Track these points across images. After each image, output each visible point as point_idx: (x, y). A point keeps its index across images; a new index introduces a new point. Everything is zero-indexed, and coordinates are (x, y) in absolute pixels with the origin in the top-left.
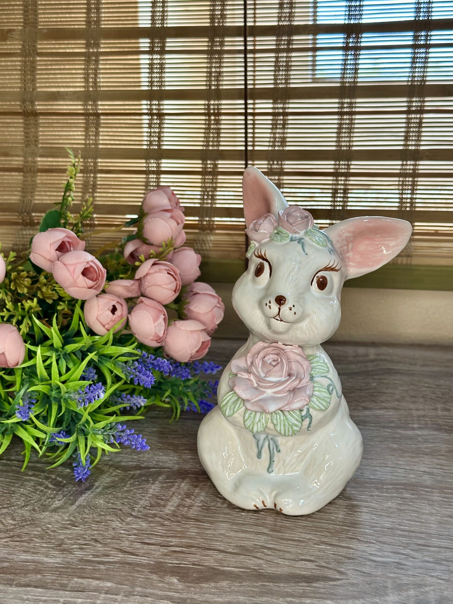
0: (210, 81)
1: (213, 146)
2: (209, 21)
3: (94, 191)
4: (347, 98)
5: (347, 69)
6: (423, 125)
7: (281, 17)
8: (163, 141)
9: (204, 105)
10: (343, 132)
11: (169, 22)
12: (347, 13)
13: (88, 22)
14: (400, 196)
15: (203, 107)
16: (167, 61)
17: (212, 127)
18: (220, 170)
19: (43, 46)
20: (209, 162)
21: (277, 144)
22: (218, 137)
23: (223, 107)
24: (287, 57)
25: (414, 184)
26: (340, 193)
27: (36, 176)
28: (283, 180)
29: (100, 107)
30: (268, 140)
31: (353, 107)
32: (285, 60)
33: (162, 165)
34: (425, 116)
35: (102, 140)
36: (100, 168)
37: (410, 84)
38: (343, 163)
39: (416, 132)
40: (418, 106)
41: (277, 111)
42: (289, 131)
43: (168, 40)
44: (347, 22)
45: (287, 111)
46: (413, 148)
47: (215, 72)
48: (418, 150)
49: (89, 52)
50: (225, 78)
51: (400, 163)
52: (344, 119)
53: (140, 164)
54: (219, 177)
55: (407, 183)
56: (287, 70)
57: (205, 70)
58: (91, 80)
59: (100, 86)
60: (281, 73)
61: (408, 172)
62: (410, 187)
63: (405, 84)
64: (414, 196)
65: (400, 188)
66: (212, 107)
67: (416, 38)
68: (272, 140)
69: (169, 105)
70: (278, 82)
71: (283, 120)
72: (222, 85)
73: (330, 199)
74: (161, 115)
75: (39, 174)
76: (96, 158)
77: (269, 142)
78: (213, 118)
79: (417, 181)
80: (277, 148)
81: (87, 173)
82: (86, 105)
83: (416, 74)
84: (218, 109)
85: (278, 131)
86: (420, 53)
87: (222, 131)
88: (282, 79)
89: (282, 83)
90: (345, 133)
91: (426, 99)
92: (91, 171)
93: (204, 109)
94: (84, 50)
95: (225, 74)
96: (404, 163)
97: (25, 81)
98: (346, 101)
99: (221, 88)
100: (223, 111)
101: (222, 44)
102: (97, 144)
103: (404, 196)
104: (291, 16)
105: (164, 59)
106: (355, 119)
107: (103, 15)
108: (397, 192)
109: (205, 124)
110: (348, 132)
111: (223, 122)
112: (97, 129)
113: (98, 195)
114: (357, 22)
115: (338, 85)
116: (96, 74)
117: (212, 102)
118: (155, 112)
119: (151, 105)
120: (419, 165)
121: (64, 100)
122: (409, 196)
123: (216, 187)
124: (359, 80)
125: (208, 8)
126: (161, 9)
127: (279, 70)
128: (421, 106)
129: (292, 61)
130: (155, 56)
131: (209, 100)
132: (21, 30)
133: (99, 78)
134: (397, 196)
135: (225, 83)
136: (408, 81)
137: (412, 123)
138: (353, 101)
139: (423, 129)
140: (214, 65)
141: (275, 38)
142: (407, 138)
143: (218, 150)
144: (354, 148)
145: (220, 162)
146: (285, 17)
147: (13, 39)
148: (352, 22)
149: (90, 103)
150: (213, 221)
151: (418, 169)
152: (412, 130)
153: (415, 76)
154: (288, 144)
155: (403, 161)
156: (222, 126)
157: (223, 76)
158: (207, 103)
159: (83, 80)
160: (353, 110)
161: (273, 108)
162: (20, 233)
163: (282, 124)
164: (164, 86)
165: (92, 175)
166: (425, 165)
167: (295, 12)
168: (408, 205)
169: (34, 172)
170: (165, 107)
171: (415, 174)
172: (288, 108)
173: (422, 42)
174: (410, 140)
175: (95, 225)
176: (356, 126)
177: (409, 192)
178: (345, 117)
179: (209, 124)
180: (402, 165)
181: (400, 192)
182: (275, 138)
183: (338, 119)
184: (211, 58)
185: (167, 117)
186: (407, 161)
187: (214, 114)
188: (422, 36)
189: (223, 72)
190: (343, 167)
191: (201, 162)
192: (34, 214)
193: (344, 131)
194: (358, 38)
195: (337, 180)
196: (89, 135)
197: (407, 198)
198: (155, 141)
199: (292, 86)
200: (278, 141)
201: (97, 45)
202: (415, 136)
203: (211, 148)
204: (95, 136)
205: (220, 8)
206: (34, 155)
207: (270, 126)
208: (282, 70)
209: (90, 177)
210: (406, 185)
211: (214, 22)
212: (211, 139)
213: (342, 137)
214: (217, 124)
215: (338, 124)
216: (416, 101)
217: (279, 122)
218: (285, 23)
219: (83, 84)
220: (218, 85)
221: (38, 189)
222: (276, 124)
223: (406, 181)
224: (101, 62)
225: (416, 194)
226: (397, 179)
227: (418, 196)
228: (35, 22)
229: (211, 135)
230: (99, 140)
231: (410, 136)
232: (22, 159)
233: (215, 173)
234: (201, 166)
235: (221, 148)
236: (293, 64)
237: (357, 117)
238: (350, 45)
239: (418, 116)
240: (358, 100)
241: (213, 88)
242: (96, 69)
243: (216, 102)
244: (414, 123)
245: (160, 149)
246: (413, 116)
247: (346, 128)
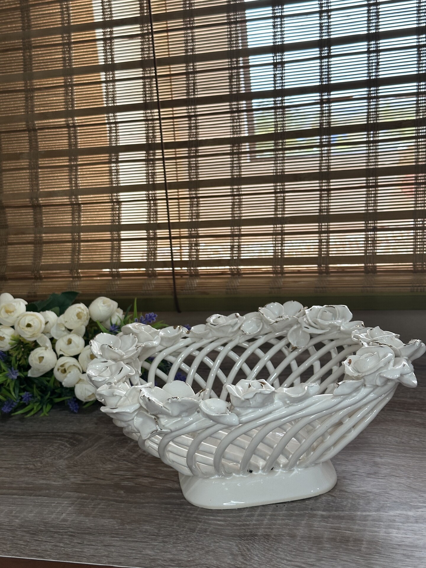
0: (149, 178)
1: (153, 220)
2: (146, 140)
3: (79, 255)
4: (236, 185)
5: (234, 167)
6: (286, 200)
7: (191, 135)
8: (121, 219)
9: (146, 194)
10: (235, 208)
11: (120, 142)
12: (232, 131)
13: (70, 145)
14: (274, 248)
15: (145, 196)
16: (121, 168)
17: (152, 208)
18: (158, 236)
19: (42, 162)
20: (151, 231)
21: (194, 217)
22: (157, 214)
23: (158, 195)
24: (195, 161)
25: (283, 240)
26: (236, 248)
27: (42, 246)
28: (199, 241)
29: (80, 200)
30: (188, 215)
31: (239, 191)
32: (194, 162)
33: (122, 235)
34: (287, 194)
35: (83, 220)
36: (82, 239)
37: (275, 174)
38: (237, 228)
39: (281, 205)
40: (281, 188)
41: (192, 196)
42: (201, 208)
43: (120, 154)
44: (232, 136)
45: (198, 195)
46: (280, 216)
47: (151, 173)
48: (284, 217)
49: (71, 165)
50: (158, 176)
51: (272, 226)
52: (235, 199)
53: (107, 235)
54: (159, 241)
55: (278, 239)
56: (197, 169)
57: (145, 172)
58: (73, 182)
59: (79, 186)
60: (193, 171)
61: (278, 232)
62: (280, 242)
63: (272, 174)
64: (283, 248)
65: (274, 242)
66: (151, 195)
67: (276, 144)
68: (191, 215)
69: (123, 196)
70: (192, 177)
71: (197, 201)
72: (156, 181)
73: (230, 252)
74: (119, 203)
75: (44, 245)
76: (79, 233)
77: (189, 216)
78: (152, 202)
79: (284, 238)
80: (194, 220)
81: (74, 242)
82: (72, 199)
83: (279, 168)
84: (154, 196)
85: (194, 209)
86: (279, 154)
87: (159, 210)
88: (194, 175)
89: (194, 178)
90: (237, 208)
91: (286, 184)
92: (77, 242)
93: (146, 197)
94: (68, 164)
95: (158, 174)
96: (275, 226)
97: (32, 185)
98: (235, 187)
99: (156, 182)
100: (158, 198)
101: (154, 154)
102: (80, 223)
103: (277, 248)
104: (197, 134)
105: (118, 166)
106: (242, 199)
107: (79, 140)
108: (272, 245)
109: (147, 206)
110: (238, 208)
111: (159, 205)
112: (79, 213)
113: (82, 257)
114: (238, 135)
115: (230, 177)
116: (76, 178)
117: (151, 192)
118: (115, 200)
119: (112, 196)
120: (285, 227)
121: (58, 196)
122: (280, 248)
123: (157, 248)
124: (243, 173)
125: (145, 132)
126: (115, 134)
127: (191, 170)
128: (283, 189)
129: (199, 163)
130: (113, 165)
131: (148, 191)
132: (28, 153)
133: (79, 181)
134: (272, 248)
135: (158, 179)
136: (273, 173)
137: (278, 199)
138: (239, 187)
139: (286, 203)
140: (150, 168)
141: (187, 149)
142: (276, 210)
143: (157, 223)
144: (243, 218)
145: (158, 231)
146: (193, 135)
147: (23, 159)
148: (235, 136)
149: (74, 197)
150: (155, 271)
151: (285, 230)
152: (279, 204)
153: (278, 169)
154: (201, 217)
155: (274, 225)
156: (159, 207)
157: (156, 175)
158: (147, 193)
159: (69, 183)
160: (241, 193)
161: (189, 194)
162: (33, 284)
163: (196, 204)
164: (120, 183)
165: (78, 244)
166: (288, 227)
167: (199, 132)
168: (280, 254)
169: (41, 244)
170: (121, 197)
171: (283, 233)
172: (199, 194)
173: (280, 147)
174: (278, 211)
175: (80, 277)
176: (243, 203)
177: (280, 245)
178: (236, 198)
179: (150, 207)
180: (274, 228)
181: (274, 245)
182: (192, 213)
183: (231, 199)
184: (148, 164)
185: (123, 203)
186: (276, 225)
187: (152, 200)
188: (280, 142)
189: (156, 172)
190: (237, 230)
191: (145, 231)
192: (41, 272)
193: (236, 206)
194: (239, 146)
195: (233, 239)
196: (75, 218)
197: (278, 250)
198: (116, 219)
199: (201, 179)
200: (194, 216)
201: (76, 160)
202: (281, 208)
203: (152, 222)
204: (78, 218)
205: (152, 131)
206: (41, 233)
207: (189, 206)
208: (193, 169)
209: (76, 245)
210: (277, 241)
211: (149, 141)
212: (152, 216)
213: (235, 211)
214: (155, 206)
215: (231, 202)
216: (279, 186)
217: (194, 203)
218: (193, 139)
219: (69, 185)
220: (154, 181)
221: (44, 255)
222: (193, 204)
223: (277, 238)
224: (79, 171)
225: (284, 246)
226: (271, 237)
227: (286, 248)
228: (37, 147)
229: (152, 214)
230: (81, 220)
231: (278, 208)
232: (33, 235)
233: (155, 238)
234: (146, 234)
235: (159, 222)
236: (200, 165)
237: (244, 197)
238: (235, 151)
239: (282, 195)
240: (243, 186)
241: (151, 183)
242: (76, 175)
243: (153, 192)
244: (280, 199)
245: (120, 225)
246: (279, 195)
247: (237, 205)
